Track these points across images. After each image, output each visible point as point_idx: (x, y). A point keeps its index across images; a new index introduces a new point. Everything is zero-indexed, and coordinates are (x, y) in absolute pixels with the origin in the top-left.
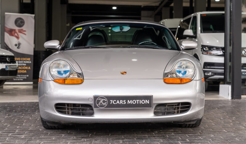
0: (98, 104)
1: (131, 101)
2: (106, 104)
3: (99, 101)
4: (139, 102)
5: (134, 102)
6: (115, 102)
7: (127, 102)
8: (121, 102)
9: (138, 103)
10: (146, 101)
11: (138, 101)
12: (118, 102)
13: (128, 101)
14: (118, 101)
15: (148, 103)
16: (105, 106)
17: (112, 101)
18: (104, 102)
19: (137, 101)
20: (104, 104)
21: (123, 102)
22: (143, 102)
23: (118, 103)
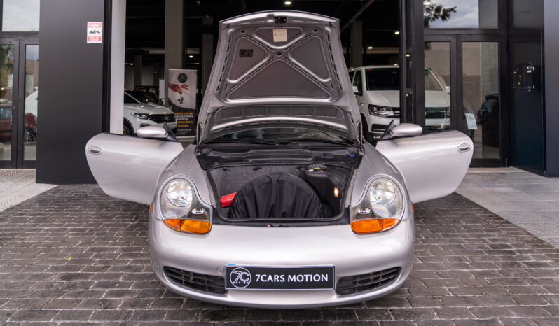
0: (233, 280)
1: (294, 276)
2: (249, 281)
3: (235, 276)
4: (309, 278)
5: (300, 278)
6: (264, 278)
7: (286, 278)
8: (276, 278)
9: (307, 280)
10: (323, 276)
11: (307, 276)
12: (270, 278)
13: (289, 276)
14: (270, 276)
15: (326, 279)
16: (246, 284)
17: (259, 276)
18: (245, 277)
19: (305, 277)
20: (244, 281)
21: (280, 279)
22: (317, 278)
23: (270, 281)
